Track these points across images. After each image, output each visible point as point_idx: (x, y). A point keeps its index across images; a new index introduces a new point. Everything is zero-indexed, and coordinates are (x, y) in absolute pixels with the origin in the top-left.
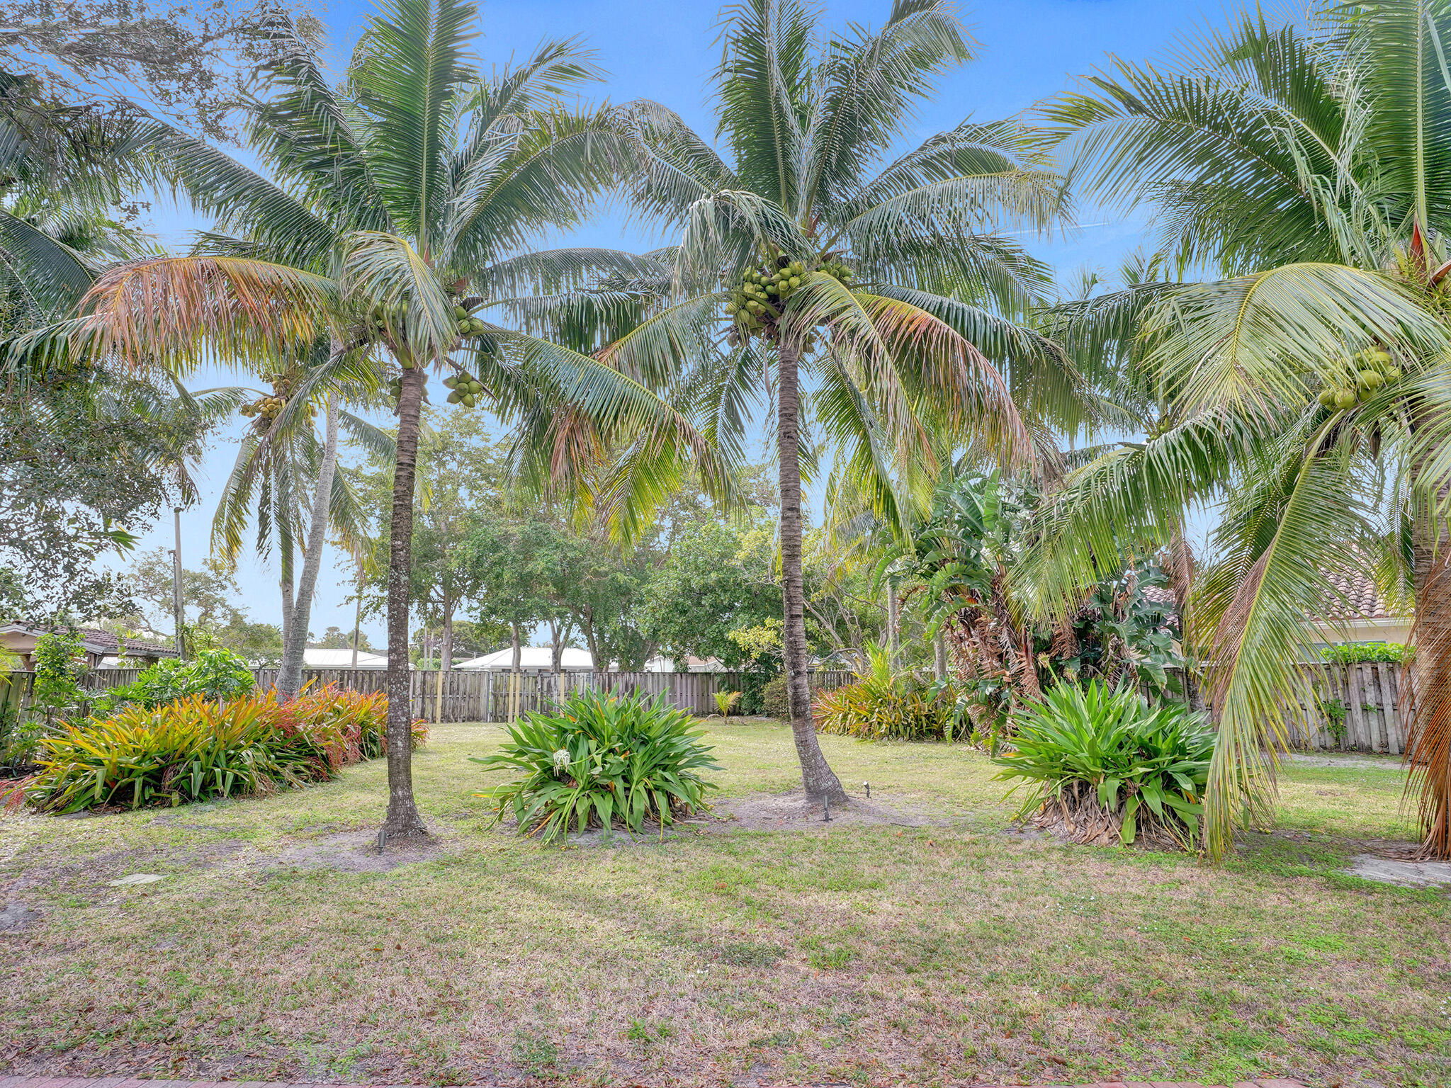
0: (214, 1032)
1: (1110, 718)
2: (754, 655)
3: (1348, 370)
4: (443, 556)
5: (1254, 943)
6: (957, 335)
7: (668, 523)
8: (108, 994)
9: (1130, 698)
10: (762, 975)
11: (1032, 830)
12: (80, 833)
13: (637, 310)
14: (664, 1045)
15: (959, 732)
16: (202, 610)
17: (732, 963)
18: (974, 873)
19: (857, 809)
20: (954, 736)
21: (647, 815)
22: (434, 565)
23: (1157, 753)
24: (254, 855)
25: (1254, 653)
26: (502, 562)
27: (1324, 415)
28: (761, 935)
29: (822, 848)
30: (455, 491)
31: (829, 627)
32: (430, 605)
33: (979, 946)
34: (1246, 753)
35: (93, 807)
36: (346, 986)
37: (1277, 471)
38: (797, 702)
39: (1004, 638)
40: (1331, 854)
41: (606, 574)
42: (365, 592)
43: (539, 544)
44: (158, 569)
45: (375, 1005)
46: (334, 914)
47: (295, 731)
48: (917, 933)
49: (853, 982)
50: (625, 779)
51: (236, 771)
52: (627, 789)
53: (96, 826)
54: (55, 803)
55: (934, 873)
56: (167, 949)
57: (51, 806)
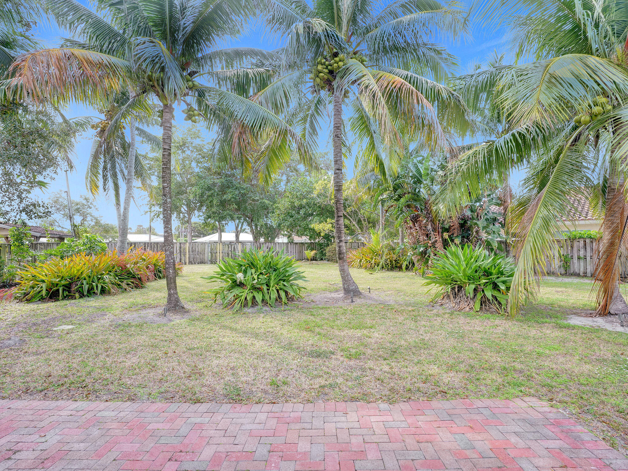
0: (101, 384)
1: (473, 260)
2: (322, 234)
3: (589, 106)
4: (186, 193)
5: (525, 348)
6: (414, 89)
7: (284, 178)
8: (57, 370)
9: (482, 252)
10: (325, 361)
11: (437, 306)
12: (38, 309)
13: (269, 77)
14: (285, 388)
15: (408, 267)
16: (82, 218)
17: (312, 357)
18: (413, 323)
19: (365, 297)
20: (406, 269)
21: (276, 300)
22: (182, 197)
23: (491, 274)
24: (112, 317)
25: (535, 232)
26: (212, 195)
27: (575, 128)
28: (325, 346)
29: (350, 313)
30: (190, 164)
31: (354, 223)
32: (181, 215)
33: (414, 350)
34: (529, 274)
35: (42, 299)
36: (154, 367)
37: (552, 153)
38: (340, 253)
39: (429, 227)
40: (559, 315)
41: (258, 200)
42: (153, 208)
43: (228, 187)
44: (60, 200)
45: (166, 374)
46: (147, 339)
47: (126, 268)
48: (389, 345)
49: (362, 364)
50: (267, 285)
51: (102, 284)
52: (268, 290)
53: (45, 307)
54: (27, 298)
55: (396, 322)
56: (79, 353)
57: (25, 299)
